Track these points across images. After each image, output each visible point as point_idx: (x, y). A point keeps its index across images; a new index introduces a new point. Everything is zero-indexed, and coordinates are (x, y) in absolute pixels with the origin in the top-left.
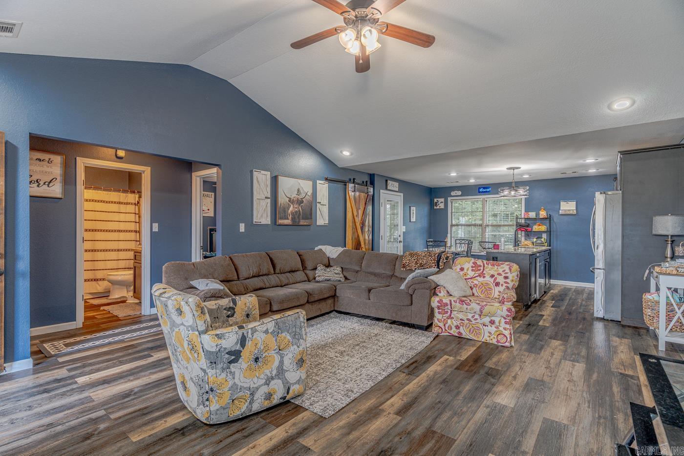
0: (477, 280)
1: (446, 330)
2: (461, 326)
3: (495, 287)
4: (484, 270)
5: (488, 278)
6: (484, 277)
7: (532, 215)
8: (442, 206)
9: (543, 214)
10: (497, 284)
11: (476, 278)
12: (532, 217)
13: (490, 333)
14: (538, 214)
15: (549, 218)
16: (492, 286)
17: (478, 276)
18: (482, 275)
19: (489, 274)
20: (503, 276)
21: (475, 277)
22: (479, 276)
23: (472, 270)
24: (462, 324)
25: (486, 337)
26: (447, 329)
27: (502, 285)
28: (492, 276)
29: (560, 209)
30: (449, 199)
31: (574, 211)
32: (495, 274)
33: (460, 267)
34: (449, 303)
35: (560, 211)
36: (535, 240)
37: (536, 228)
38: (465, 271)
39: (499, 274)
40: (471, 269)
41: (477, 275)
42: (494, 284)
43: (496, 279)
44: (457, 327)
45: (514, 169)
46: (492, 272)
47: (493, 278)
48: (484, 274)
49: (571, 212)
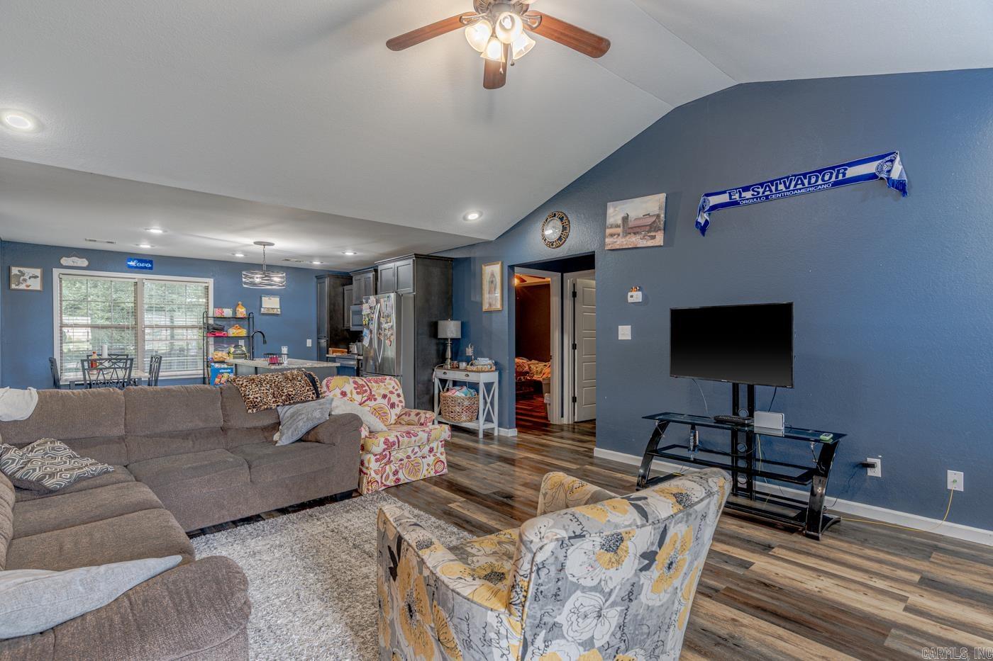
0: (368, 405)
1: (382, 483)
2: (400, 468)
3: (391, 410)
4: (370, 390)
5: (380, 400)
6: (375, 400)
7: (228, 312)
8: (36, 285)
9: (242, 312)
10: (393, 406)
11: (366, 403)
12: (228, 316)
13: (428, 465)
14: (235, 312)
15: (249, 319)
16: (387, 409)
17: (367, 400)
18: (371, 397)
19: (379, 394)
20: (395, 395)
21: (364, 402)
22: (369, 399)
23: (358, 393)
24: (401, 466)
25: (425, 472)
26: (383, 481)
27: (398, 406)
28: (384, 396)
29: (261, 306)
30: (56, 272)
31: (279, 310)
32: (387, 392)
33: (340, 391)
34: (396, 439)
35: (262, 309)
36: (232, 350)
37: (233, 332)
38: (349, 395)
39: (391, 393)
40: (354, 391)
41: (366, 398)
42: (389, 407)
43: (390, 399)
44: (396, 473)
45: (264, 245)
46: (383, 392)
47: (387, 399)
48: (374, 395)
49: (275, 312)
